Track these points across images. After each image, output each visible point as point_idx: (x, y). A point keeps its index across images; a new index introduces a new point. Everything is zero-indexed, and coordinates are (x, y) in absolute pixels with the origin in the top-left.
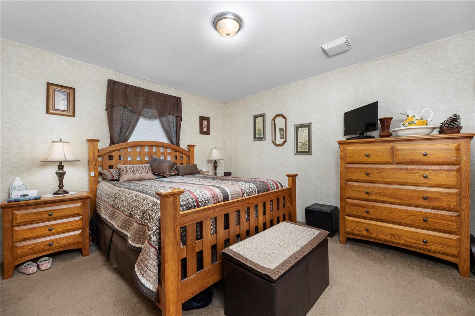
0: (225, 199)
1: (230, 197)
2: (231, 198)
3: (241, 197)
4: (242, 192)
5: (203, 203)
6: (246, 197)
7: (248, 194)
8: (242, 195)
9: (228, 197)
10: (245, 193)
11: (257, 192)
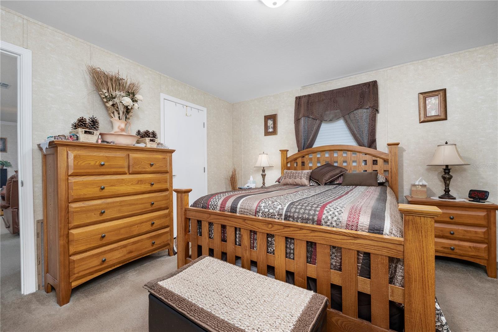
0: (231, 210)
1: (238, 210)
2: (240, 211)
3: (254, 215)
4: (256, 209)
5: (212, 207)
6: (260, 218)
7: (265, 215)
8: (256, 214)
9: (236, 209)
10: (261, 212)
11: (283, 217)
